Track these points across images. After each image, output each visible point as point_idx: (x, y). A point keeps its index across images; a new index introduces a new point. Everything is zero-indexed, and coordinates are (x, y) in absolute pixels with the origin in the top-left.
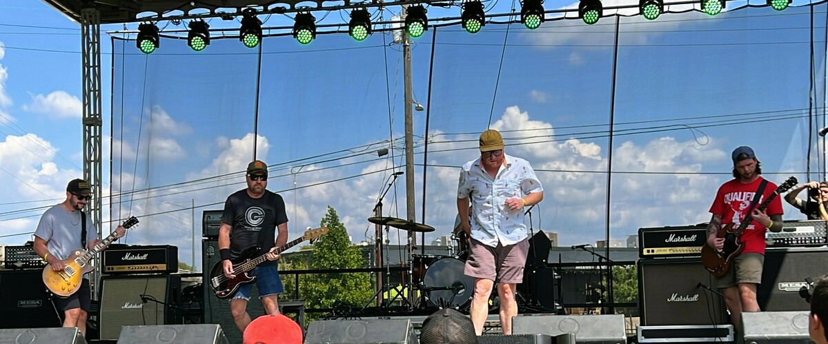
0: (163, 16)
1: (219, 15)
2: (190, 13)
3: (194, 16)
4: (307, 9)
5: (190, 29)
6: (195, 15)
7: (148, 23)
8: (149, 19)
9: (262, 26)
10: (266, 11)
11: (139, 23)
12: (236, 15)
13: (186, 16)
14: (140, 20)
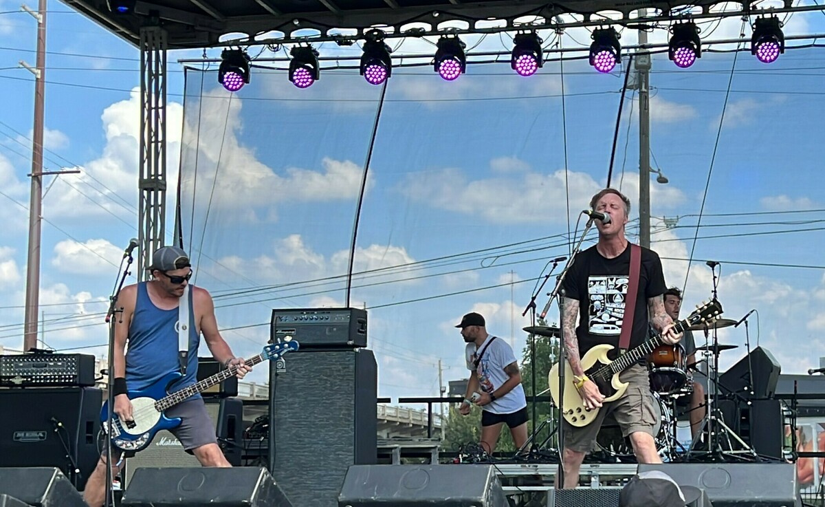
0: (257, 38)
1: (333, 38)
2: (293, 35)
3: (298, 40)
4: (454, 31)
5: (292, 57)
6: (299, 38)
7: (235, 48)
8: (236, 43)
9: (391, 55)
10: (397, 34)
11: (223, 48)
12: (356, 38)
13: (288, 39)
14: (223, 44)
